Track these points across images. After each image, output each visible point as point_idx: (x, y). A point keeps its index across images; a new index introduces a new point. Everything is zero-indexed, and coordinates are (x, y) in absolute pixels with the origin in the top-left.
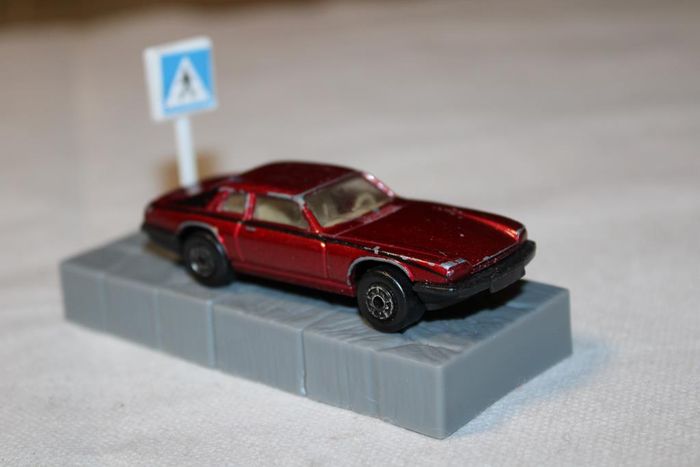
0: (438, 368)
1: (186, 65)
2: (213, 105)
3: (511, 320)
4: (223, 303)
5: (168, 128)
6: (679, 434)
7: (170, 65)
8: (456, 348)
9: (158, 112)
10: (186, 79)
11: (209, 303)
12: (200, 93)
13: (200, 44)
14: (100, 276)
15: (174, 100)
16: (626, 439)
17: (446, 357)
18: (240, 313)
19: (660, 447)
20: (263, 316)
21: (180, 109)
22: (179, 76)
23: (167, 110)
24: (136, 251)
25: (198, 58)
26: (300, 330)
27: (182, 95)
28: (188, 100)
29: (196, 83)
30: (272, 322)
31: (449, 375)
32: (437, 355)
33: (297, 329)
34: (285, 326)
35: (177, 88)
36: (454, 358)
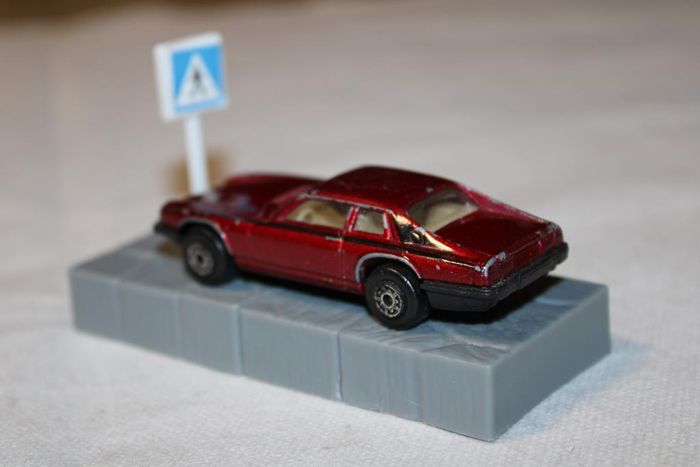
0: (487, 368)
1: (197, 62)
2: (223, 103)
3: (554, 318)
4: (249, 306)
5: (178, 127)
6: (682, 443)
7: (180, 61)
8: (503, 347)
9: (168, 111)
10: (197, 77)
11: (235, 307)
12: (210, 91)
13: (210, 39)
14: (114, 282)
15: (185, 98)
16: (629, 448)
17: (494, 356)
18: (270, 317)
19: (663, 456)
20: (295, 318)
21: (191, 108)
22: (189, 73)
23: (178, 109)
24: (149, 255)
25: (209, 55)
26: (335, 333)
27: (193, 93)
28: (199, 98)
29: (207, 81)
30: (305, 325)
31: (498, 376)
32: (484, 355)
33: (332, 332)
34: (320, 329)
35: (188, 85)
36: (502, 358)
